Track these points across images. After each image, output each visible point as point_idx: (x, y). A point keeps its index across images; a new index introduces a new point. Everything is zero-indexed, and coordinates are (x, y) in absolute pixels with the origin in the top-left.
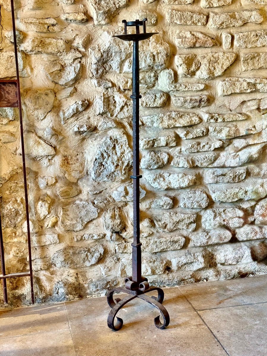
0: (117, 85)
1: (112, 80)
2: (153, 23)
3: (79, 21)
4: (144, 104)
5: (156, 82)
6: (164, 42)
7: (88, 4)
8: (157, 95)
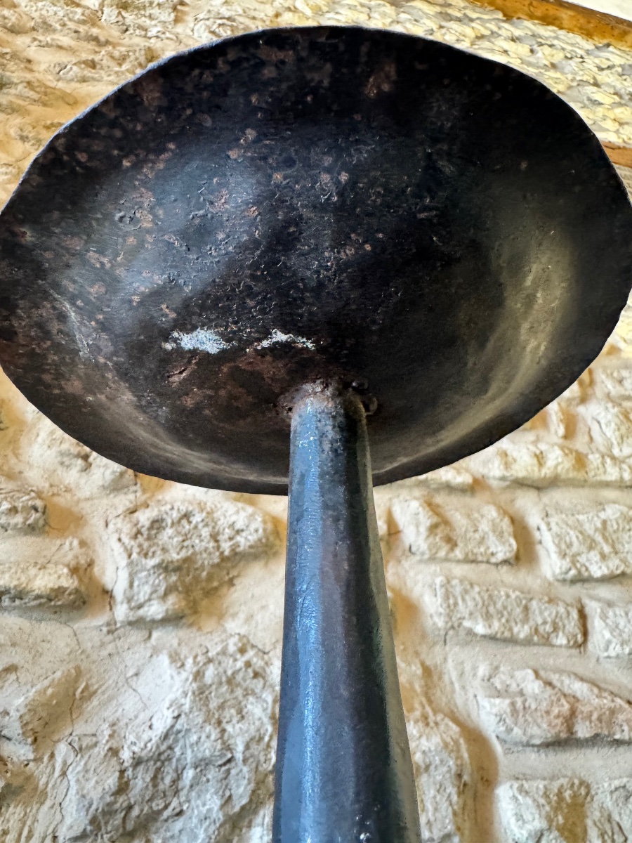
3: (38, 597)
6: (435, 712)
7: (105, 538)
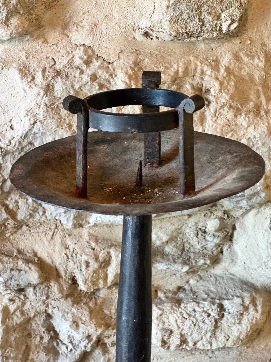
0: (63, 273)
1: (43, 254)
2: (225, 29)
4: (175, 341)
5: (225, 248)
8: (226, 303)
